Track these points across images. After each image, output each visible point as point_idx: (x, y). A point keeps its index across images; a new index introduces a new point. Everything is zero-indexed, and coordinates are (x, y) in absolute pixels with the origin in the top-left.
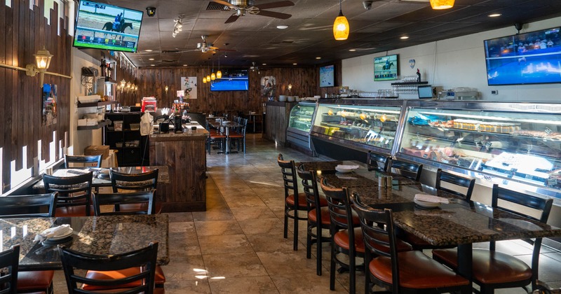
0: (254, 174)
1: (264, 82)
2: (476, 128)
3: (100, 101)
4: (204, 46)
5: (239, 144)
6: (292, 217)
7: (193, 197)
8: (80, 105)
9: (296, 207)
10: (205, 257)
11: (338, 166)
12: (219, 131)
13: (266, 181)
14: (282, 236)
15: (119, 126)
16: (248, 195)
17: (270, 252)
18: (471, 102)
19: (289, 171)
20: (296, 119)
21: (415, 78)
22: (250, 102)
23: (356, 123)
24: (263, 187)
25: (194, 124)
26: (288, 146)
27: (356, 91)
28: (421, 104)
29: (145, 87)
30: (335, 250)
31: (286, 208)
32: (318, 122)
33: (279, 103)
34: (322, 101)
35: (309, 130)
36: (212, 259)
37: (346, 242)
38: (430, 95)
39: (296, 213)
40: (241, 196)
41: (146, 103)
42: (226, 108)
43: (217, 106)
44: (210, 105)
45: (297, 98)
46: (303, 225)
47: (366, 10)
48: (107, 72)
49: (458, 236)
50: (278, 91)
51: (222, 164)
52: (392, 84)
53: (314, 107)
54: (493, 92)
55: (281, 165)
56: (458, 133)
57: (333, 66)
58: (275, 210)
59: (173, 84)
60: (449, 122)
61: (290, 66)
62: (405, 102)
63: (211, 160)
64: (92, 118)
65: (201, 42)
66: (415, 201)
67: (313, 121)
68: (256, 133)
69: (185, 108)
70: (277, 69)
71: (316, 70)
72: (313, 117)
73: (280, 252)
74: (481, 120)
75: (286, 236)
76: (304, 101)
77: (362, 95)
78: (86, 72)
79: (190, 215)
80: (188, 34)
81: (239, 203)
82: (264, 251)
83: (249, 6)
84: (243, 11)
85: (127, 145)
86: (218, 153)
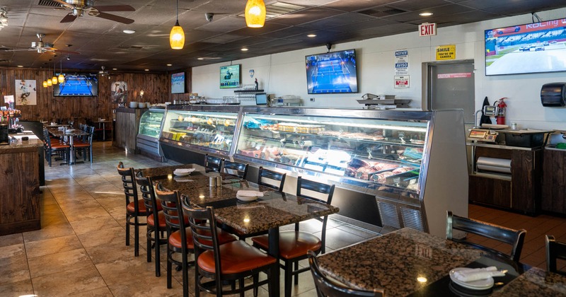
0: (100, 184)
1: (114, 88)
2: (295, 130)
4: (40, 45)
5: (85, 154)
6: (133, 224)
7: (23, 216)
9: (136, 214)
10: (34, 281)
11: (177, 170)
12: (63, 141)
13: (112, 190)
14: (125, 244)
16: (91, 207)
17: (110, 262)
18: (295, 108)
19: (128, 178)
20: (146, 125)
21: (253, 87)
22: (99, 109)
23: (201, 128)
24: (109, 196)
25: (27, 133)
26: (138, 153)
27: (204, 98)
28: (257, 110)
30: (170, 251)
31: (128, 216)
32: (167, 128)
33: (130, 110)
34: (171, 107)
35: (158, 136)
36: (44, 280)
37: (179, 241)
38: (265, 101)
39: (136, 220)
40: (82, 208)
42: (72, 115)
43: (62, 113)
44: (54, 113)
45: (148, 104)
46: (143, 230)
47: (208, 23)
49: (266, 223)
50: (130, 97)
51: (65, 176)
52: (235, 92)
53: (163, 113)
54: (312, 100)
55: (121, 173)
56: (283, 135)
57: (183, 73)
58: (119, 218)
59: (5, 87)
60: (275, 125)
61: (142, 72)
62: (241, 108)
63: (50, 172)
65: (37, 41)
66: (237, 197)
67: (162, 127)
68: (105, 141)
69: (16, 115)
70: (128, 74)
71: (168, 77)
72: (162, 123)
73: (121, 261)
74: (298, 123)
75: (128, 244)
76: (154, 108)
77: (209, 101)
79: (19, 237)
80: (19, 30)
81: (80, 216)
82: (104, 262)
83: (86, 6)
84: (81, 11)
86: (61, 164)
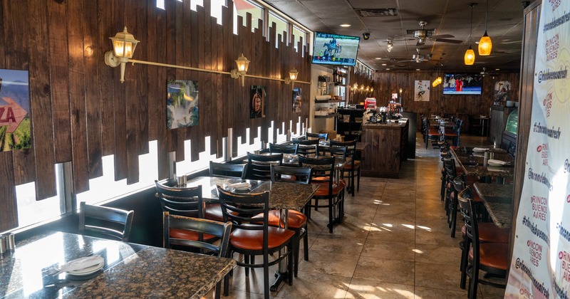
1: (498, 87)
3: (330, 99)
4: (418, 57)
8: (317, 101)
15: (347, 119)
22: (482, 107)
29: (381, 89)
41: (368, 103)
42: (457, 111)
43: (449, 109)
44: (442, 108)
48: (338, 78)
50: (513, 96)
59: (407, 86)
64: (324, 110)
65: (416, 54)
70: (513, 74)
78: (322, 79)
85: (353, 133)
